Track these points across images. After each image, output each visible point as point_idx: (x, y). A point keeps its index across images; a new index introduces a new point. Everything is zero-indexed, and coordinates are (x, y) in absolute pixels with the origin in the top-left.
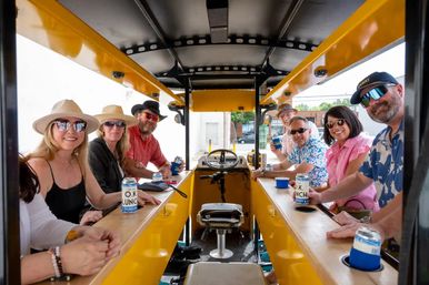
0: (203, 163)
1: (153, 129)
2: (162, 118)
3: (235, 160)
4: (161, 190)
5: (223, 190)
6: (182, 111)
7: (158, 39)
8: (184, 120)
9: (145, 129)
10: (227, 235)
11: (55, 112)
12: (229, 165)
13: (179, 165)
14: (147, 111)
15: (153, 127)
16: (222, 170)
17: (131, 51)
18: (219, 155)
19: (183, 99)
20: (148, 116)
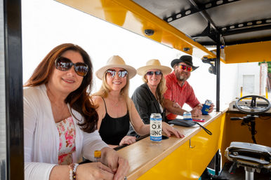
0: (234, 107)
1: (188, 78)
2: (195, 68)
3: (267, 105)
4: (188, 126)
5: (253, 132)
6: (213, 62)
7: (192, 5)
8: (216, 70)
9: (181, 77)
10: (255, 173)
11: (108, 64)
12: (260, 109)
13: (208, 107)
14: (182, 64)
15: (187, 76)
16: (253, 114)
17: (171, 19)
18: (250, 100)
19: (215, 53)
20: (183, 68)
